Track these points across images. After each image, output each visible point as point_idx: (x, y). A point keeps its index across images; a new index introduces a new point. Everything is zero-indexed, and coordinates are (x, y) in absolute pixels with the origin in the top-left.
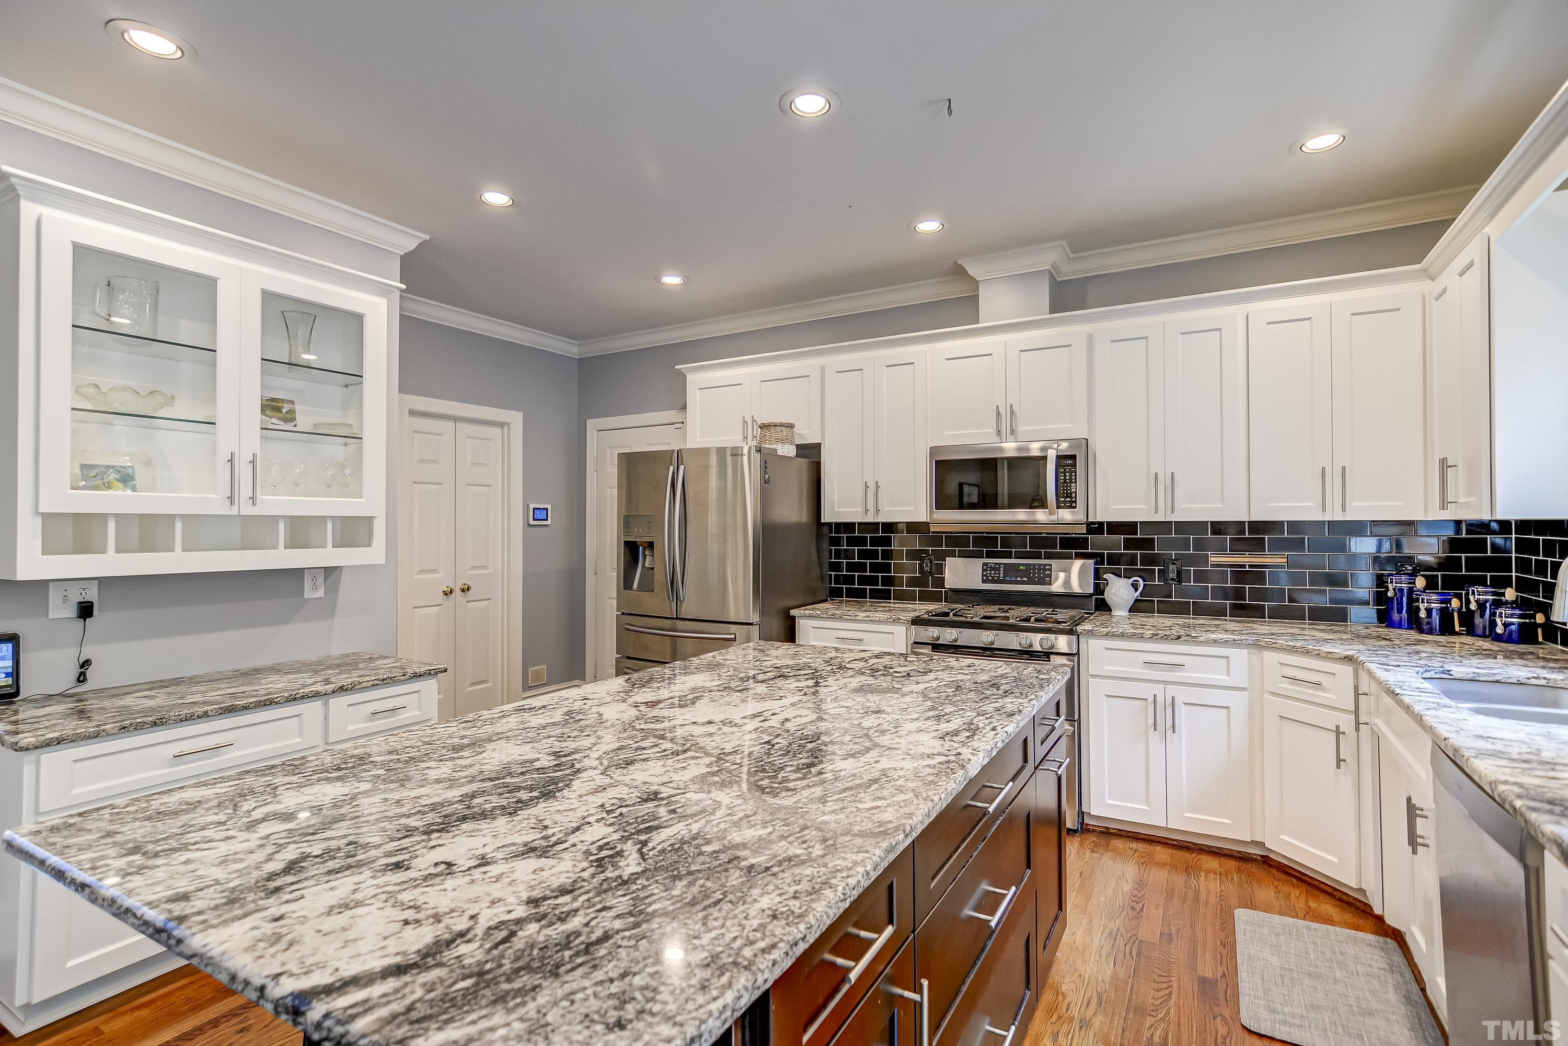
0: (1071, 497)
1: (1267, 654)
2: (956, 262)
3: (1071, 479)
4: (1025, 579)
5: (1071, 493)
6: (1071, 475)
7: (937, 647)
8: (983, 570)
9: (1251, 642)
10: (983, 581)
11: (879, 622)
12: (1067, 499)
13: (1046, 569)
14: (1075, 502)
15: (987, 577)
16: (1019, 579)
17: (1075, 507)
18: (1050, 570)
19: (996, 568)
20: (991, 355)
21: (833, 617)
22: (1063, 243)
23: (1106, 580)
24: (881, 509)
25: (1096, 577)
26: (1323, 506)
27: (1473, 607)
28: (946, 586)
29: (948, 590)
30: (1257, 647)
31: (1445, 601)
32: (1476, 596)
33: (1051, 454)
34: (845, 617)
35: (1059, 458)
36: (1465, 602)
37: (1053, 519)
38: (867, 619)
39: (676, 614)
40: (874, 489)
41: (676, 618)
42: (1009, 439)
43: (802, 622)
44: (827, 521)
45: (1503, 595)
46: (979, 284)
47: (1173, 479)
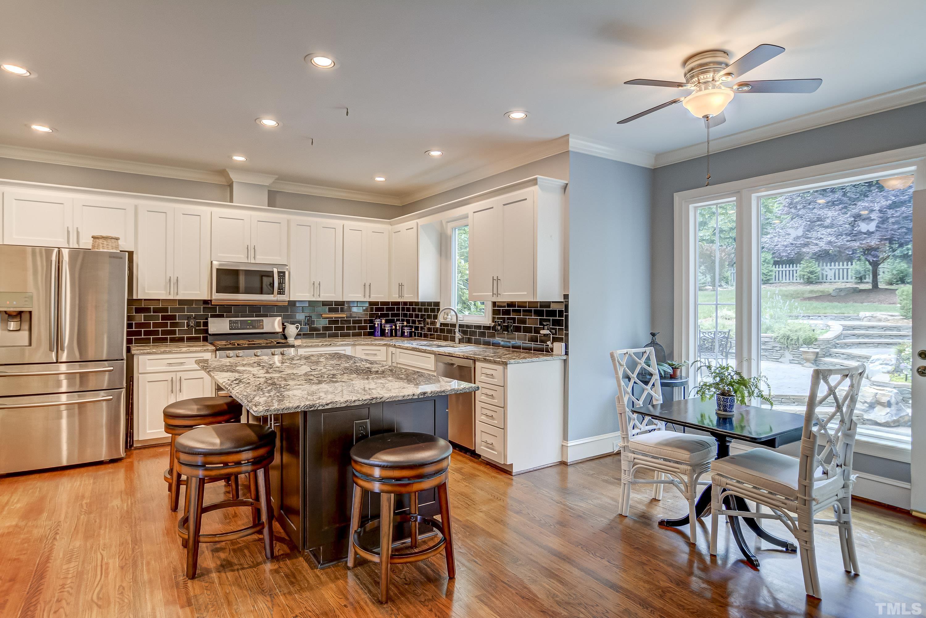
0: (283, 290)
1: (357, 347)
2: (225, 170)
3: (283, 282)
4: (251, 327)
5: (283, 288)
6: (283, 280)
8: (230, 324)
10: (230, 329)
11: (196, 352)
12: (281, 291)
13: (261, 322)
14: (284, 292)
15: (232, 327)
16: (248, 327)
17: (284, 294)
18: (263, 322)
19: (236, 322)
20: (243, 219)
21: (165, 352)
22: (277, 176)
23: (285, 326)
24: (179, 292)
25: (283, 324)
26: (364, 296)
27: (398, 328)
28: (210, 333)
29: (210, 335)
30: (354, 345)
31: (391, 327)
32: (399, 324)
33: (275, 271)
34: (174, 351)
35: (279, 272)
36: (396, 327)
37: (275, 299)
38: (188, 351)
39: (57, 360)
40: (175, 281)
41: (57, 362)
42: (253, 261)
43: (140, 357)
44: (139, 298)
45: (404, 324)
46: (233, 182)
47: (319, 284)
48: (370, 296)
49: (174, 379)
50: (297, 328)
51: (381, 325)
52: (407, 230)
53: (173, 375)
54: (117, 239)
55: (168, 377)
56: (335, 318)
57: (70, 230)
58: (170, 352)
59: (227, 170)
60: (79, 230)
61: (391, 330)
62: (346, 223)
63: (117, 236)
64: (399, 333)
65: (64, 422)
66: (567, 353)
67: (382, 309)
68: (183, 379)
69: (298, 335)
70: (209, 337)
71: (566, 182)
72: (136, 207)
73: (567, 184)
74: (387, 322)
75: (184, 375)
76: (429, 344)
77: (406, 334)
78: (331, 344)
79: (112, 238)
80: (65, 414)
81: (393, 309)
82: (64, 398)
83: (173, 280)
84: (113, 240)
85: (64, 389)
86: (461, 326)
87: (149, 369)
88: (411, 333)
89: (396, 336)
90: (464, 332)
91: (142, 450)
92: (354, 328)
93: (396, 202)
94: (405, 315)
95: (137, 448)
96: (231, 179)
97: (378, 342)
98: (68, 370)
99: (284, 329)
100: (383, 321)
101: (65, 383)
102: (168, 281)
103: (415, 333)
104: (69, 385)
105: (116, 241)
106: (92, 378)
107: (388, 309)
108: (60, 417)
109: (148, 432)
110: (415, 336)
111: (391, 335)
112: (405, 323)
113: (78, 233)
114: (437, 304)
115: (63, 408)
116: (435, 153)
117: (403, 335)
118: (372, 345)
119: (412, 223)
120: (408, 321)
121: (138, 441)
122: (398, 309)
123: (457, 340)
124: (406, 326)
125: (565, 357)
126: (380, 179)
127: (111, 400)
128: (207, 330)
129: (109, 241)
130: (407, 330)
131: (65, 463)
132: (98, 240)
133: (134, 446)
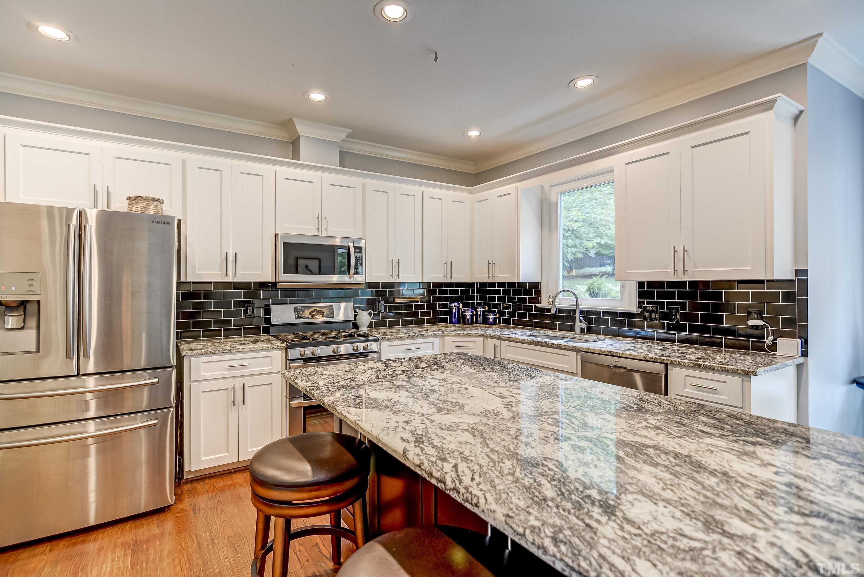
0: (359, 270)
1: (447, 338)
2: (291, 119)
3: (360, 260)
4: (319, 315)
5: (359, 267)
6: (360, 258)
7: (305, 360)
8: (295, 311)
9: (441, 334)
10: (296, 318)
11: (263, 350)
12: (357, 271)
13: (331, 309)
14: (361, 272)
15: (298, 316)
17: (361, 275)
19: (302, 310)
20: (313, 182)
21: (223, 352)
22: (350, 131)
23: (357, 312)
24: (238, 273)
25: (355, 312)
26: (446, 276)
27: (479, 313)
28: (272, 323)
29: (273, 325)
30: (443, 336)
31: (472, 312)
32: (480, 309)
33: (351, 245)
34: (235, 351)
35: (355, 248)
36: (477, 312)
37: (351, 280)
38: (252, 349)
39: (78, 370)
40: (233, 258)
41: (78, 374)
42: (324, 234)
43: (193, 360)
44: (188, 280)
45: (485, 308)
46: (299, 137)
47: (398, 262)
48: (451, 276)
49: (236, 387)
50: (370, 315)
51: (459, 309)
52: (498, 197)
53: (234, 381)
54: (161, 202)
55: (228, 384)
56: (408, 302)
57: (99, 189)
58: (231, 352)
59: (294, 119)
60: (110, 190)
61: (472, 316)
62: (426, 189)
63: (161, 198)
64: (480, 319)
65: (92, 462)
66: (805, 354)
67: (456, 292)
68: (246, 386)
69: (371, 323)
70: (271, 329)
71: (802, 108)
72: (184, 162)
73: (801, 112)
74: (466, 306)
75: (248, 381)
76: (535, 334)
77: (491, 320)
78: (418, 336)
79: (154, 200)
80: (93, 449)
81: (467, 292)
82: (91, 428)
83: (231, 257)
84: (155, 203)
85: (92, 413)
86: (582, 312)
87: (204, 375)
88: (495, 319)
89: (477, 323)
90: (588, 321)
91: (196, 484)
92: (428, 313)
93: (471, 169)
94: (483, 298)
95: (189, 481)
96: (297, 132)
97: (468, 332)
98: (97, 386)
99: (356, 316)
100: (461, 306)
101: (93, 404)
102: (224, 257)
103: (499, 319)
104: (98, 408)
105: (159, 204)
106: (128, 395)
107: (463, 292)
108: (86, 455)
109: (203, 459)
110: (499, 322)
111: (472, 323)
112: (487, 308)
113: (109, 194)
114: (537, 285)
115: (90, 441)
116: (584, 83)
117: (485, 321)
118: (466, 335)
119: (510, 188)
120: (489, 306)
121: (190, 472)
122: (473, 292)
123: (578, 330)
124: (489, 311)
125: (802, 360)
126: (474, 133)
127: (155, 425)
128: (270, 319)
129: (150, 203)
130: (491, 317)
131: (92, 521)
132: (135, 203)
133: (185, 478)
